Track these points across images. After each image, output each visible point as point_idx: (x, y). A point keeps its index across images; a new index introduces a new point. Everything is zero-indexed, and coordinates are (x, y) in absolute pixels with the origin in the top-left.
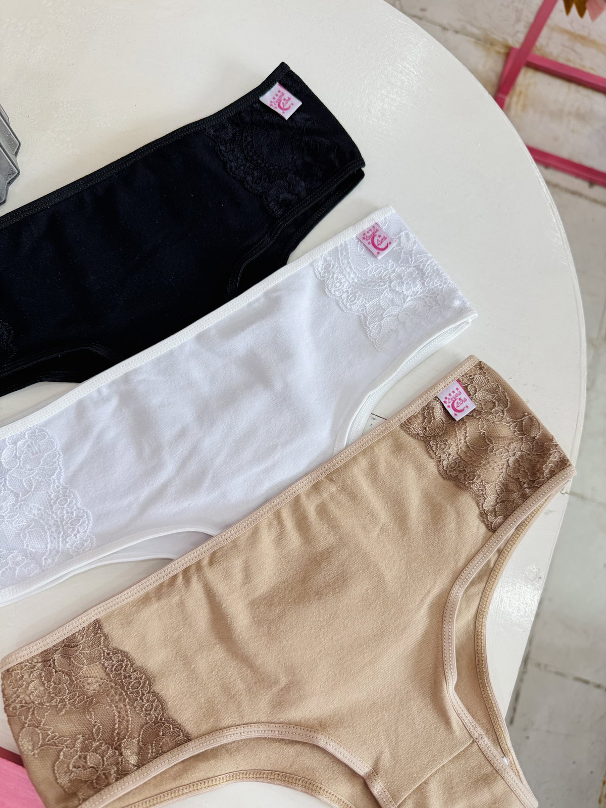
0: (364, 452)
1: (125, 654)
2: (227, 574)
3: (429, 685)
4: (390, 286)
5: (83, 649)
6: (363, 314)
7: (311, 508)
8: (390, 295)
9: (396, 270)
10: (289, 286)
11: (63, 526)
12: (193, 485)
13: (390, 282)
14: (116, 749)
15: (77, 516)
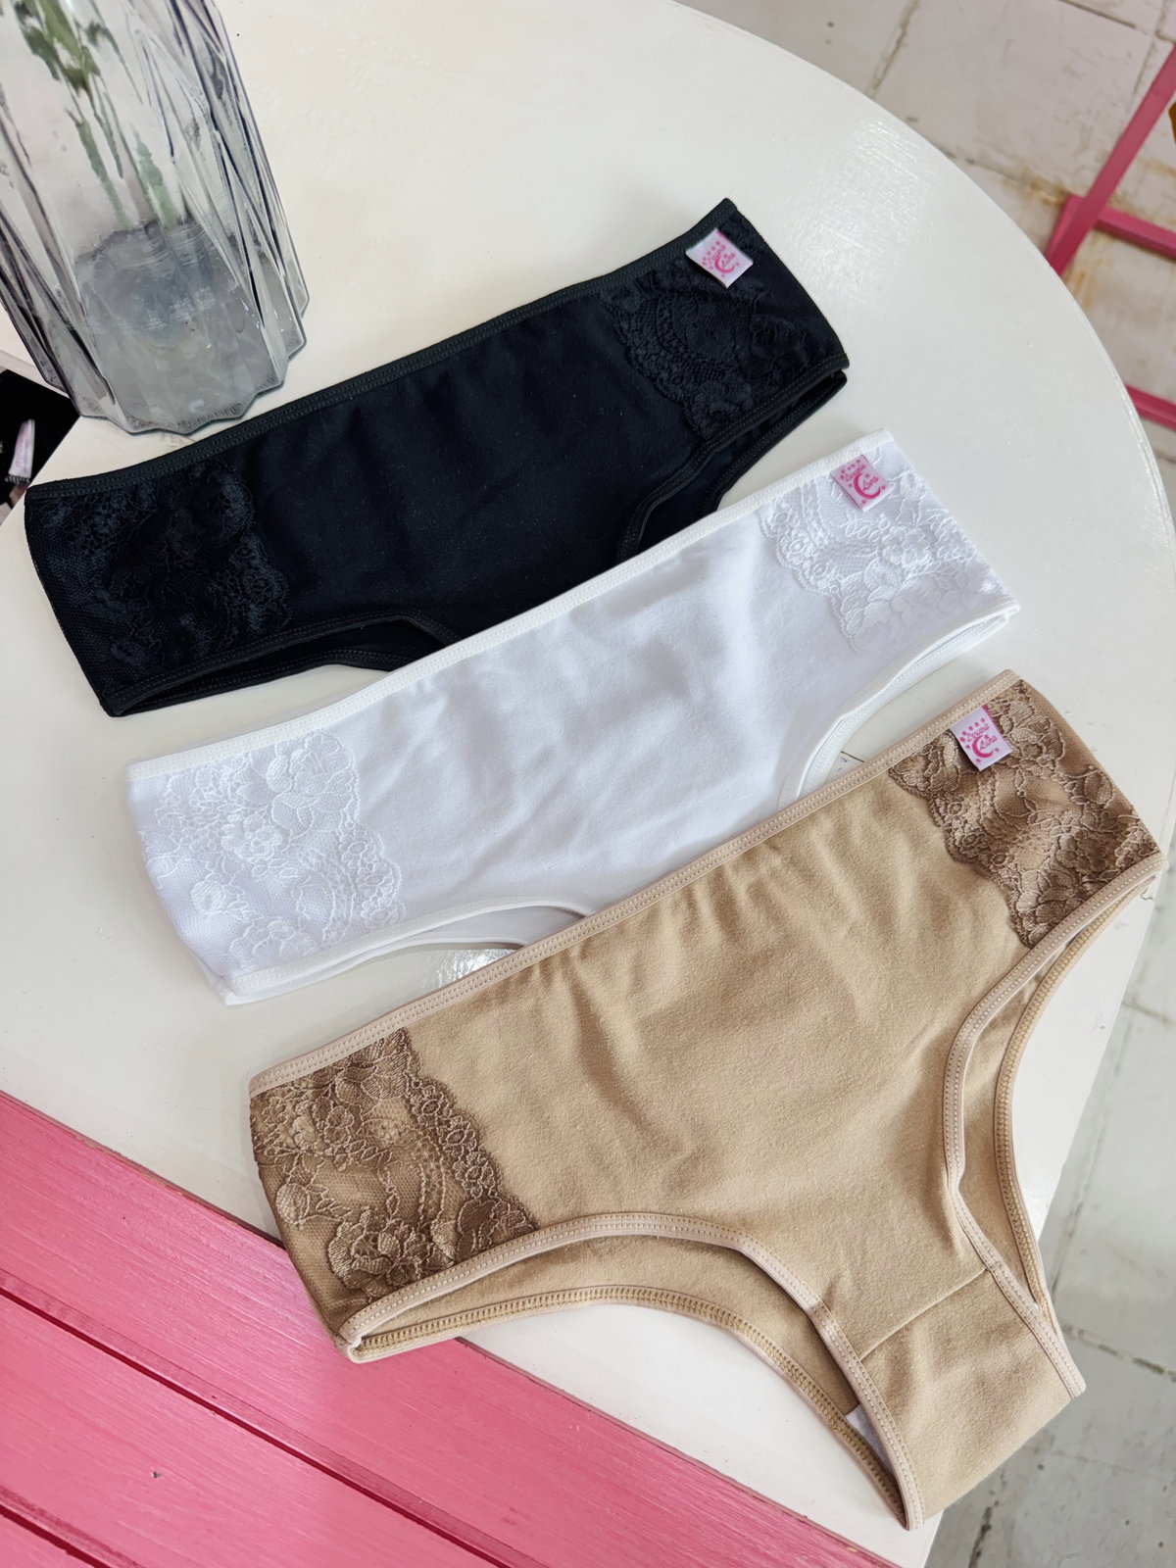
0: (827, 809)
1: (443, 1089)
2: (608, 974)
3: (918, 1177)
4: (880, 554)
5: (379, 1072)
6: (835, 595)
7: (740, 887)
8: (880, 569)
9: (891, 530)
10: (722, 544)
11: (356, 885)
12: (560, 835)
13: (881, 549)
14: (422, 1231)
15: (378, 871)
